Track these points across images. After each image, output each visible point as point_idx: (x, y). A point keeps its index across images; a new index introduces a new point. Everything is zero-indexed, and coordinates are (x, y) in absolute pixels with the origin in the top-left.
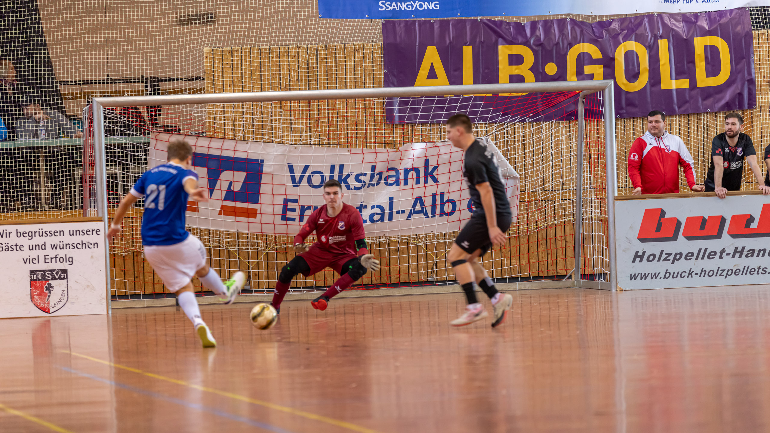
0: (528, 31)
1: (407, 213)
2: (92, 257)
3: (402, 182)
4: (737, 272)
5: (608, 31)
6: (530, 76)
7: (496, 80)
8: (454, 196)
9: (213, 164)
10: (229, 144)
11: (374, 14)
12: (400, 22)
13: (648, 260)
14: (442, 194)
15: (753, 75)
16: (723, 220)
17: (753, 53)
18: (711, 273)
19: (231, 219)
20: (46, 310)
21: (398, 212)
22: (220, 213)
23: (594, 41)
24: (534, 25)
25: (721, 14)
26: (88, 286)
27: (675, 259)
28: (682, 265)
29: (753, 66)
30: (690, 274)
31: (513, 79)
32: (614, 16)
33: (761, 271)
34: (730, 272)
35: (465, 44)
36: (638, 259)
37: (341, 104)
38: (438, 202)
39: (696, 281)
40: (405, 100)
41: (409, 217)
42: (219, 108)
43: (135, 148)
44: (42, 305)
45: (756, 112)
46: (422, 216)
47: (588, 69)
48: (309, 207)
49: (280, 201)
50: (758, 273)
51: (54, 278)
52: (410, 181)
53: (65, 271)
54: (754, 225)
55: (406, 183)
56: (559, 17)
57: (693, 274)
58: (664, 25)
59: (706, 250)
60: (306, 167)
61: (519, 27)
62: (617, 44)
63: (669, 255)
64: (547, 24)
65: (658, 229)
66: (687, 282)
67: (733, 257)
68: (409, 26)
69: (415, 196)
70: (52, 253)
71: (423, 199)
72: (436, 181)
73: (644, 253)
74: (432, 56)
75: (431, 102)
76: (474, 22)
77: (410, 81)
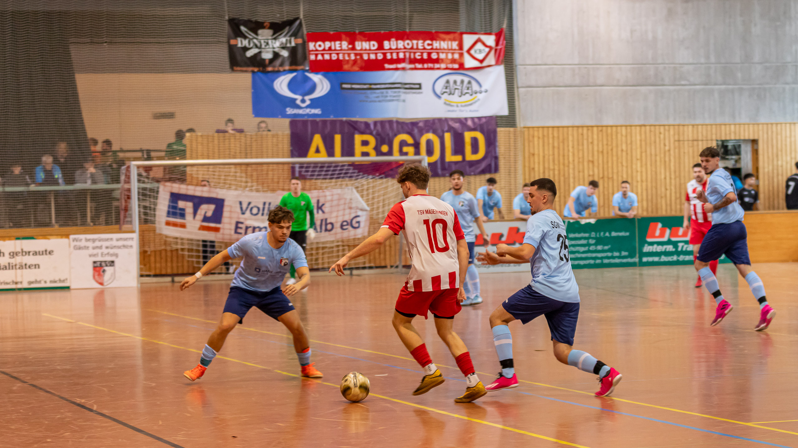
0: (372, 126)
2: (129, 254)
5: (418, 127)
6: (373, 153)
7: (352, 154)
8: (333, 220)
9: (196, 200)
11: (285, 116)
12: (299, 121)
14: (326, 220)
15: (497, 154)
17: (497, 142)
19: (205, 232)
20: (101, 284)
22: (200, 229)
23: (410, 134)
24: (375, 123)
25: (479, 118)
26: (127, 270)
29: (497, 149)
31: (363, 154)
32: (420, 119)
35: (336, 133)
37: (265, 167)
38: (324, 223)
40: (302, 165)
42: (195, 169)
43: (151, 190)
44: (100, 281)
47: (405, 149)
48: (250, 227)
49: (234, 223)
51: (107, 266)
53: (113, 262)
54: (504, 239)
56: (390, 119)
58: (449, 125)
60: (249, 203)
61: (367, 124)
62: (421, 135)
64: (382, 123)
68: (305, 123)
70: (105, 251)
72: (323, 212)
74: (317, 140)
75: (317, 167)
76: (341, 121)
77: (305, 155)
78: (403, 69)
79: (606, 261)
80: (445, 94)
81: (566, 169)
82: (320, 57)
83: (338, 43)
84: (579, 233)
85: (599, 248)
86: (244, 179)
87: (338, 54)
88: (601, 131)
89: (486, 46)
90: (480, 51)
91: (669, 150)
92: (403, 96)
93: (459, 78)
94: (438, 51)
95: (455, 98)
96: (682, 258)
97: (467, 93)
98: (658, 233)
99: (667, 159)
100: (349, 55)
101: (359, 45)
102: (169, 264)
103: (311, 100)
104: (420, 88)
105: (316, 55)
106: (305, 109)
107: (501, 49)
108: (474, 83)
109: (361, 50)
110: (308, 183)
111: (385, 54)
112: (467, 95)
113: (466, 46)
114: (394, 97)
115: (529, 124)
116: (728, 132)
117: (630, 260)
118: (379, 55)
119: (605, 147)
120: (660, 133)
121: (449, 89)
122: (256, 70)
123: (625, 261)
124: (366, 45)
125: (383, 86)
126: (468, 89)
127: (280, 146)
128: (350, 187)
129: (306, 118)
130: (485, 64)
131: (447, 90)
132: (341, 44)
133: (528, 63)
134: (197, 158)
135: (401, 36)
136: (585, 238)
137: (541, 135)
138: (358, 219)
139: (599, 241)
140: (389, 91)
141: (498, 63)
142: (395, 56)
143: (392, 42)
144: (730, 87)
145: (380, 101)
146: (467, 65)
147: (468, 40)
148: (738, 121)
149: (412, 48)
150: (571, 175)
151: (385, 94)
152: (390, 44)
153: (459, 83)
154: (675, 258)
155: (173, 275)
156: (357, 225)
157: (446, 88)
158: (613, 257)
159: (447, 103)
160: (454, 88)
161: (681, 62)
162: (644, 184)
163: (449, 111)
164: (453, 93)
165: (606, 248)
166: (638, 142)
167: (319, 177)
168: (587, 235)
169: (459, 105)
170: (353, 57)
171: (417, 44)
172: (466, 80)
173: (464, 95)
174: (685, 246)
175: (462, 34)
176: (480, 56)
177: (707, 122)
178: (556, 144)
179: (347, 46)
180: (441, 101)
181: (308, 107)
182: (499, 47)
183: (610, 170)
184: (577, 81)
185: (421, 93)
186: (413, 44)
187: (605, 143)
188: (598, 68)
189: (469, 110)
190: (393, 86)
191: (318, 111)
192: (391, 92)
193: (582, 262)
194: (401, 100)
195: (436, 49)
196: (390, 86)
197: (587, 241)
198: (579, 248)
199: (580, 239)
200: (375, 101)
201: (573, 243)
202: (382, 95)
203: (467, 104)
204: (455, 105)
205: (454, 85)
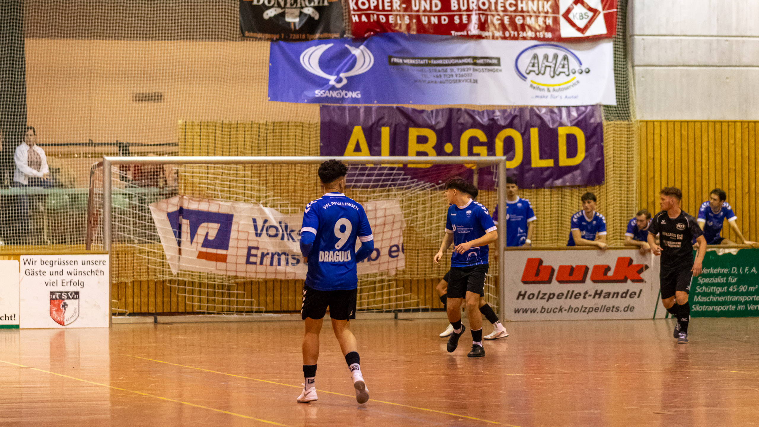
2: (99, 282)
4: (596, 310)
6: (433, 152)
7: (405, 153)
8: (379, 245)
9: (195, 217)
11: (313, 100)
12: (333, 107)
13: (529, 298)
16: (587, 269)
18: (576, 310)
20: (61, 323)
22: (198, 257)
24: (436, 112)
25: (578, 108)
26: (95, 305)
27: (549, 298)
28: (555, 303)
30: (561, 310)
31: (419, 154)
33: (614, 309)
34: (591, 310)
35: (384, 126)
36: (521, 297)
37: (284, 168)
39: (564, 315)
44: (59, 319)
45: (605, 186)
47: (476, 149)
50: (612, 311)
51: (68, 298)
53: (77, 293)
54: (610, 274)
56: (456, 107)
57: (563, 310)
58: (537, 116)
59: (573, 291)
60: (266, 221)
63: (545, 294)
65: (537, 274)
66: (558, 316)
67: (594, 297)
68: (341, 110)
70: (67, 278)
73: (526, 292)
74: (358, 134)
76: (391, 108)
77: (340, 152)
78: (476, 38)
79: (752, 307)
80: (532, 74)
83: (387, 0)
84: (715, 267)
85: (743, 288)
86: (256, 187)
87: (387, 16)
88: (748, 128)
89: (590, 9)
90: (581, 16)
92: (476, 75)
93: (551, 51)
94: (524, 14)
95: (545, 79)
97: (560, 73)
100: (402, 17)
101: (415, 5)
102: (152, 299)
103: (347, 78)
104: (499, 64)
105: (360, 16)
106: (340, 91)
108: (572, 60)
109: (419, 11)
111: (451, 18)
112: (562, 75)
113: (562, 8)
114: (462, 76)
115: (648, 118)
118: (443, 18)
121: (537, 67)
122: (275, 37)
124: (425, 4)
125: (448, 62)
126: (563, 67)
127: (306, 141)
129: (341, 104)
132: (391, 2)
133: (646, 33)
134: (193, 155)
136: (723, 275)
137: (664, 133)
139: (743, 279)
140: (455, 68)
142: (465, 20)
143: (461, 2)
145: (441, 82)
146: (564, 35)
149: (489, 9)
151: (449, 73)
153: (550, 59)
155: (155, 315)
157: (533, 66)
159: (535, 85)
160: (544, 65)
163: (537, 97)
164: (542, 72)
165: (752, 289)
168: (726, 271)
169: (551, 89)
170: (407, 20)
172: (561, 54)
173: (558, 75)
176: (581, 24)
178: (684, 146)
179: (400, 6)
180: (528, 82)
181: (343, 88)
182: (609, 12)
184: (715, 60)
185: (501, 71)
186: (490, 4)
187: (752, 144)
188: (744, 42)
189: (564, 96)
190: (460, 61)
191: (357, 94)
192: (458, 69)
193: (718, 309)
194: (472, 81)
195: (522, 11)
196: (456, 61)
197: (725, 278)
198: (715, 288)
199: (717, 275)
200: (436, 82)
201: (706, 280)
202: (445, 73)
203: (561, 87)
204: (546, 88)
205: (545, 61)
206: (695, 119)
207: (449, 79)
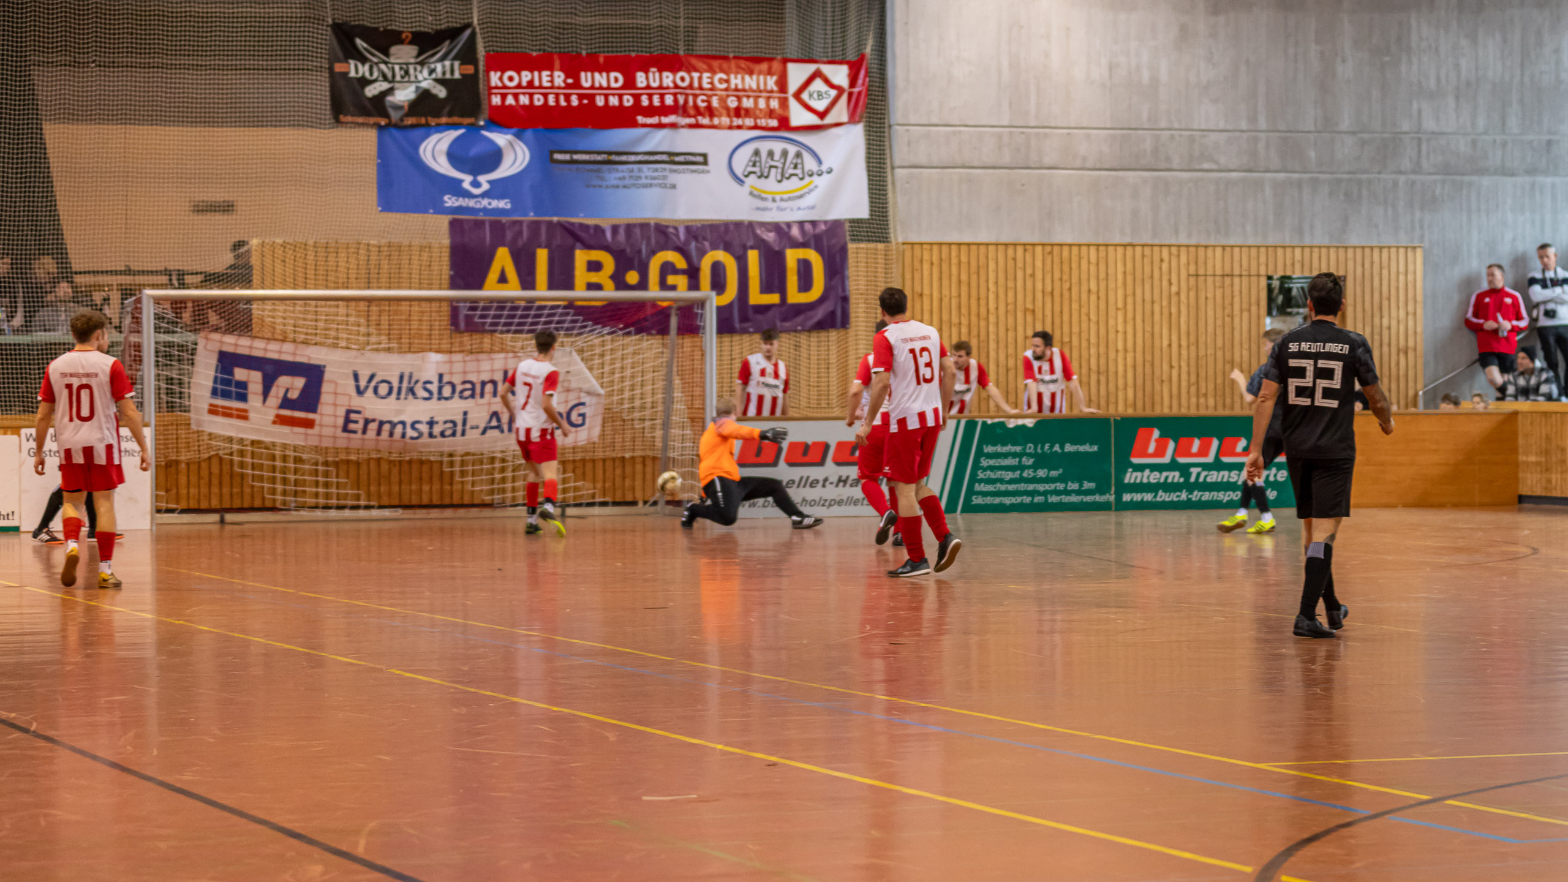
0: (609, 235)
1: (480, 430)
3: (478, 396)
4: (840, 503)
5: (694, 238)
6: (609, 284)
7: (570, 286)
9: (269, 368)
10: (288, 347)
11: (441, 210)
12: (468, 221)
15: (847, 293)
16: (826, 447)
17: (848, 268)
18: (811, 504)
19: (286, 429)
21: (472, 428)
22: (274, 422)
23: (682, 251)
24: (615, 229)
25: (814, 223)
26: (131, 498)
29: (847, 282)
31: (591, 286)
32: (704, 220)
34: (833, 503)
35: (540, 246)
37: (404, 306)
40: (473, 305)
41: (484, 432)
42: (268, 306)
43: (181, 347)
45: (851, 332)
46: (496, 432)
47: (671, 280)
48: (374, 420)
49: (342, 412)
52: (487, 396)
55: (482, 395)
56: (643, 221)
58: (756, 236)
59: (808, 478)
60: (372, 377)
61: (599, 230)
62: (702, 253)
64: (629, 228)
65: (757, 454)
67: (837, 486)
68: (479, 225)
69: (491, 412)
71: (501, 415)
74: (503, 258)
75: (502, 308)
76: (550, 223)
77: (479, 286)
78: (673, 126)
79: (1053, 499)
80: (752, 176)
81: (983, 324)
82: (510, 100)
83: (545, 73)
84: (1004, 444)
85: (1041, 473)
86: (363, 329)
87: (545, 95)
88: (1051, 253)
89: (832, 86)
90: (820, 95)
91: (1178, 293)
92: (673, 178)
93: (778, 147)
94: (740, 93)
95: (770, 185)
96: (1196, 496)
97: (792, 175)
98: (1152, 448)
99: (1174, 310)
100: (567, 97)
101: (586, 79)
102: (215, 490)
103: (491, 182)
104: (705, 163)
105: (504, 97)
106: (480, 199)
107: (860, 93)
108: (807, 158)
109: (592, 87)
110: (487, 339)
112: (794, 178)
113: (793, 85)
114: (654, 178)
115: (914, 238)
116: (1289, 262)
117: (1098, 498)
118: (625, 98)
119: (1057, 284)
120: (1162, 260)
121: (759, 167)
123: (1089, 499)
124: (600, 79)
125: (632, 158)
126: (795, 167)
127: (435, 268)
128: (568, 349)
129: (481, 217)
130: (828, 120)
131: (756, 169)
132: (551, 76)
133: (913, 120)
134: (273, 287)
135: (671, 63)
136: (1014, 455)
137: (935, 259)
138: (582, 410)
139: (1041, 461)
140: (645, 167)
141: (853, 119)
142: (656, 101)
143: (651, 75)
144: (1296, 176)
145: (625, 187)
146: (794, 122)
147: (797, 74)
148: (1307, 241)
149: (691, 86)
150: (992, 337)
151: (636, 174)
152: (647, 78)
153: (777, 156)
154: (1184, 496)
155: (222, 511)
156: (580, 422)
157: (754, 165)
158: (1067, 492)
159: (755, 192)
160: (768, 165)
161: (1203, 127)
162: (1130, 356)
163: (758, 209)
164: (765, 174)
165: (1054, 473)
166: (1120, 276)
167: (505, 328)
168: (1018, 449)
169: (778, 198)
170: (575, 102)
171: (700, 78)
172: (792, 150)
173: (788, 178)
174: (1204, 474)
175: (785, 61)
176: (820, 106)
177: (1250, 242)
178: (964, 277)
179: (564, 81)
180: (746, 189)
181: (484, 195)
182: (856, 90)
183: (1066, 329)
184: (1007, 159)
185: (708, 172)
186: (692, 79)
187: (1057, 275)
188: (1046, 134)
189: (795, 208)
190: (652, 158)
191: (506, 204)
192: (649, 169)
193: (1007, 501)
194: (668, 186)
195: (737, 90)
196: (646, 158)
197: (1017, 459)
198: (1003, 472)
199: (1005, 455)
200: (617, 187)
201: (992, 462)
202: (631, 174)
203: (792, 195)
204: (770, 197)
205: (769, 160)
206: (980, 240)
207: (635, 182)
